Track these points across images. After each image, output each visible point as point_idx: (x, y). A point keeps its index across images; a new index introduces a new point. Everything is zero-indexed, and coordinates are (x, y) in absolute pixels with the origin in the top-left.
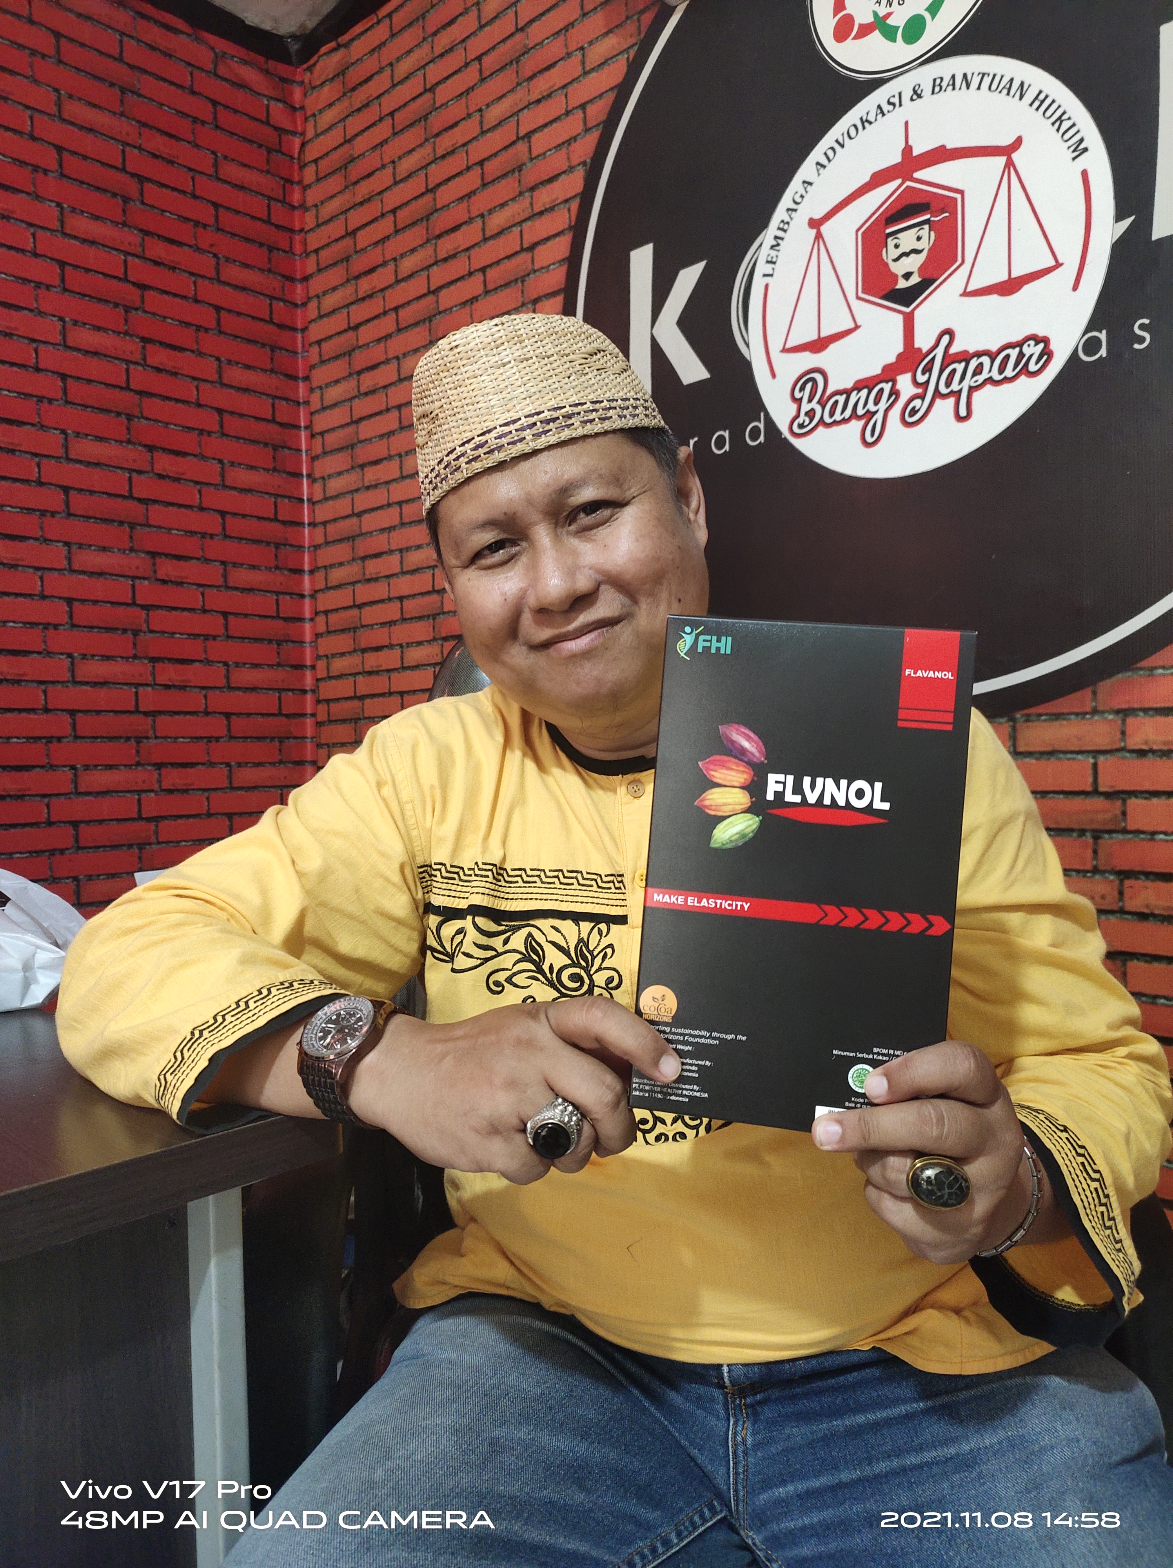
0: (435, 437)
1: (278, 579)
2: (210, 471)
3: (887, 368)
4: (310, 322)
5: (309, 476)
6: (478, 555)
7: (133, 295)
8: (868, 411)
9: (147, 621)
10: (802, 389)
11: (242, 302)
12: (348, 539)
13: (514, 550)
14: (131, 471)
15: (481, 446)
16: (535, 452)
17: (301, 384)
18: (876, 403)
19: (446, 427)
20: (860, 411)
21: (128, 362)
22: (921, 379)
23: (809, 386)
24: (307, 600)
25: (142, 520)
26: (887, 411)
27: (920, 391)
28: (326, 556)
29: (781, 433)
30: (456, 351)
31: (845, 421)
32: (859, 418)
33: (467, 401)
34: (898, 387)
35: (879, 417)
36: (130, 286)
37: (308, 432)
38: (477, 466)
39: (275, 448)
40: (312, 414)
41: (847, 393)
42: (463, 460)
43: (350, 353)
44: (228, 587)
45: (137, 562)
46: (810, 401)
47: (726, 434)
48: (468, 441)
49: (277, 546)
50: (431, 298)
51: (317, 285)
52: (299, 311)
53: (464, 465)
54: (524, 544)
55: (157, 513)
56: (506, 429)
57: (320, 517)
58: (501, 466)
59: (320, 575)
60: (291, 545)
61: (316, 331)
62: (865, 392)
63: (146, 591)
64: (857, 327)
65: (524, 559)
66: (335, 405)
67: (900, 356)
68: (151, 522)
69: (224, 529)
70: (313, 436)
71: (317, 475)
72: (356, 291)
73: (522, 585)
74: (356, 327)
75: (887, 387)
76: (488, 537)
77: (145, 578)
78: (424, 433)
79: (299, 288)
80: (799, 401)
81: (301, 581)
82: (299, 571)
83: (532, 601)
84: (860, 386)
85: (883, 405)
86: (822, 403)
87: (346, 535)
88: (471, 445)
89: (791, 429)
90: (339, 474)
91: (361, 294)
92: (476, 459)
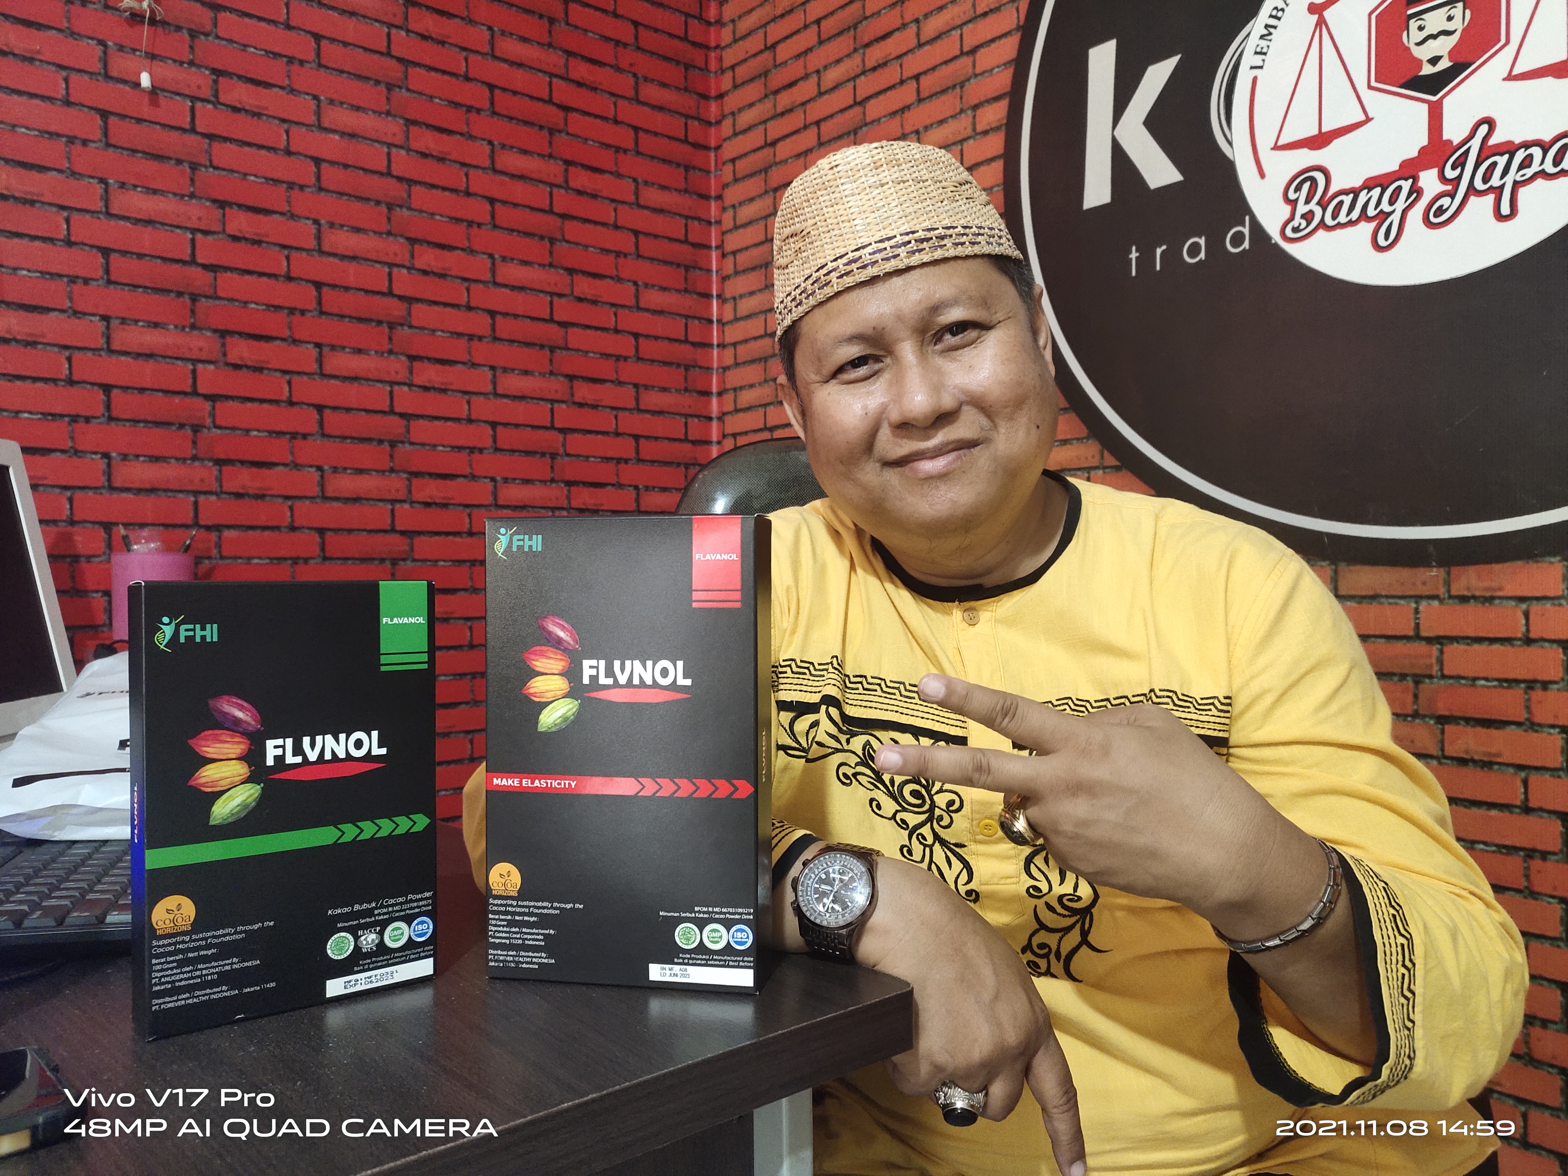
0: (804, 254)
1: (686, 402)
2: (625, 293)
3: (1405, 164)
4: (725, 140)
5: (719, 296)
6: (841, 370)
7: (556, 116)
8: (1381, 211)
9: (564, 445)
10: (1298, 189)
11: (659, 121)
12: (760, 360)
13: (877, 366)
14: (552, 294)
15: (855, 261)
16: (909, 269)
17: (713, 203)
18: (1392, 202)
19: (818, 243)
20: (1371, 212)
21: (552, 185)
22: (1450, 174)
23: (1306, 186)
24: (715, 423)
25: (561, 343)
26: (1405, 212)
27: (1449, 187)
28: (734, 378)
29: (1269, 238)
30: (835, 170)
31: (1351, 223)
32: (1369, 219)
33: (843, 218)
34: (1421, 184)
35: (1396, 218)
36: (554, 108)
37: (720, 251)
38: (849, 281)
39: (687, 268)
40: (723, 233)
41: (1355, 192)
42: (834, 275)
43: (766, 170)
44: (640, 410)
45: (556, 386)
46: (1308, 201)
47: (1202, 241)
48: (841, 257)
49: (687, 368)
50: (857, 110)
51: (731, 102)
52: (713, 129)
53: (834, 280)
54: (888, 360)
55: (576, 336)
56: (881, 246)
57: (729, 339)
58: (873, 280)
59: (729, 397)
60: (700, 367)
61: (730, 150)
62: (1378, 190)
63: (565, 415)
64: (1368, 120)
65: (886, 376)
66: (750, 223)
67: (1422, 151)
68: (570, 346)
69: (637, 351)
70: (724, 256)
71: (728, 295)
72: (775, 106)
73: (883, 400)
74: (773, 144)
75: (1406, 185)
76: (854, 351)
77: (563, 402)
78: (789, 252)
79: (713, 106)
80: (1293, 203)
81: (709, 403)
82: (707, 393)
83: (895, 416)
84: (1371, 184)
85: (1400, 205)
86: (1323, 204)
87: (756, 356)
88: (845, 260)
89: (1283, 232)
90: (752, 293)
91: (779, 110)
92: (847, 274)
